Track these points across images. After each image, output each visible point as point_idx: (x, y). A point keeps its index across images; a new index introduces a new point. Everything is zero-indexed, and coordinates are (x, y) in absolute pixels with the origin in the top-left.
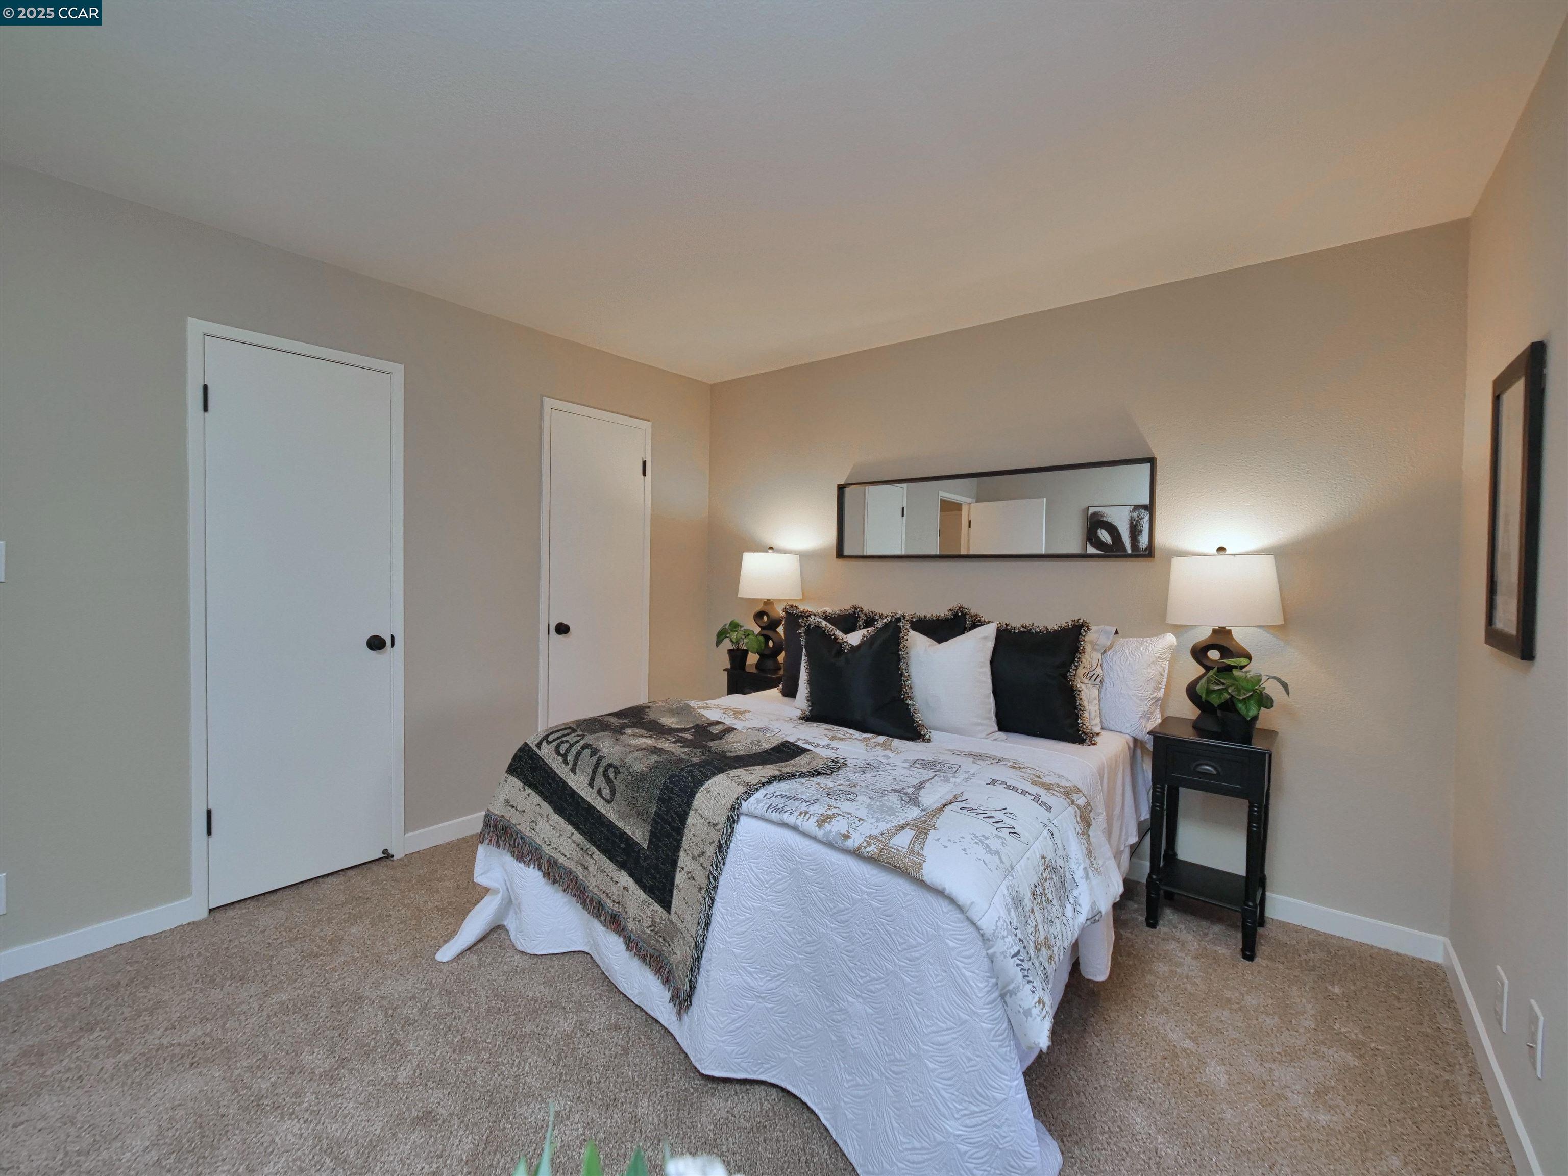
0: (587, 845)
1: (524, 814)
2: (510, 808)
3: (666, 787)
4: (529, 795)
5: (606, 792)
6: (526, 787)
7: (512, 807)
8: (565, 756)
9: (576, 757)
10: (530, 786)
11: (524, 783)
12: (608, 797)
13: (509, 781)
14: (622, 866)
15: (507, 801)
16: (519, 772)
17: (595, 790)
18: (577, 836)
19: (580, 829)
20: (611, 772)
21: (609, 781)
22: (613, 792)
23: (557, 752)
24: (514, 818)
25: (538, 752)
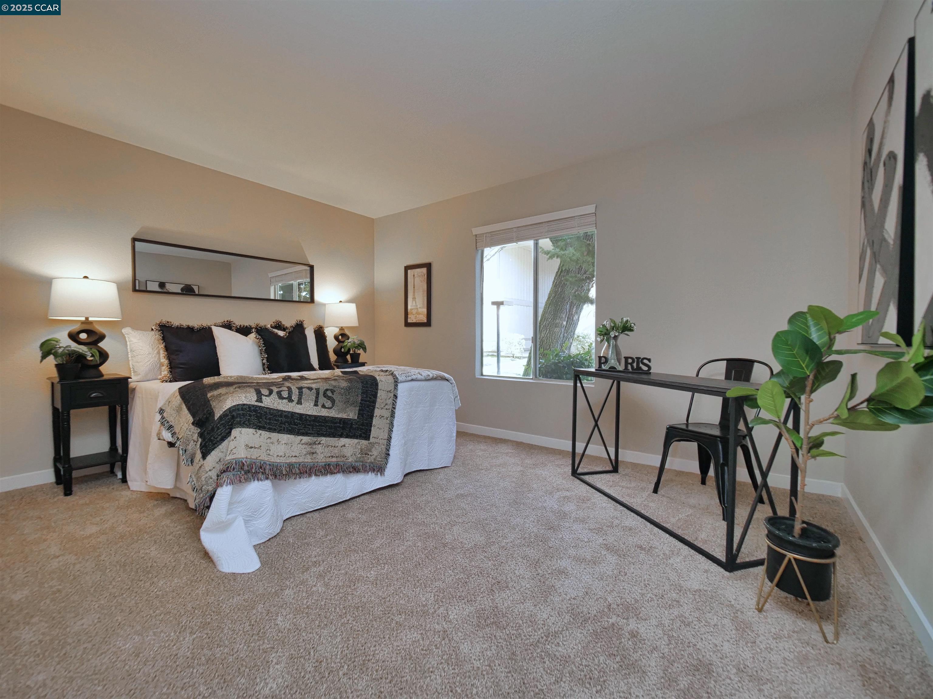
0: (315, 439)
1: (262, 448)
2: (250, 450)
3: (363, 387)
4: (260, 435)
5: (328, 404)
6: (257, 430)
7: (251, 448)
8: (290, 399)
9: (299, 395)
10: (259, 429)
11: (255, 428)
12: (330, 406)
13: (243, 432)
14: (341, 436)
15: (247, 446)
16: (248, 424)
17: (320, 406)
18: (306, 439)
19: (309, 433)
20: (329, 393)
21: (329, 398)
22: (333, 401)
23: (281, 397)
24: (254, 454)
25: (262, 405)
